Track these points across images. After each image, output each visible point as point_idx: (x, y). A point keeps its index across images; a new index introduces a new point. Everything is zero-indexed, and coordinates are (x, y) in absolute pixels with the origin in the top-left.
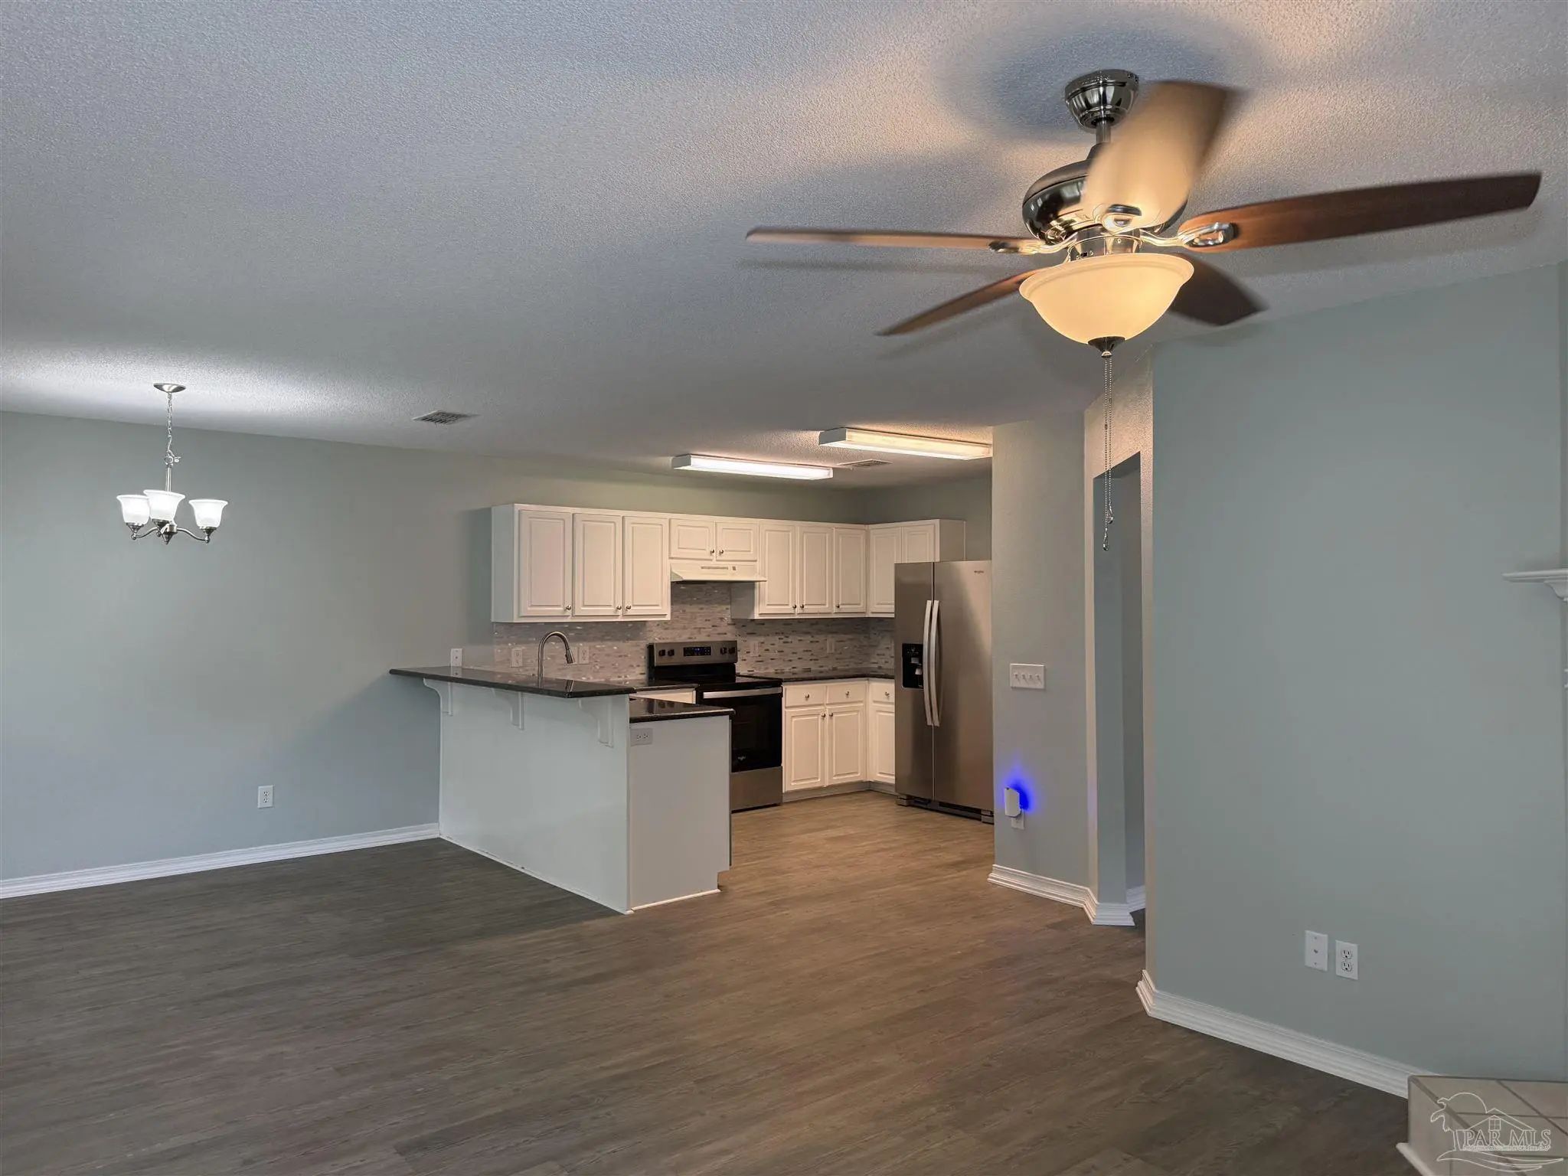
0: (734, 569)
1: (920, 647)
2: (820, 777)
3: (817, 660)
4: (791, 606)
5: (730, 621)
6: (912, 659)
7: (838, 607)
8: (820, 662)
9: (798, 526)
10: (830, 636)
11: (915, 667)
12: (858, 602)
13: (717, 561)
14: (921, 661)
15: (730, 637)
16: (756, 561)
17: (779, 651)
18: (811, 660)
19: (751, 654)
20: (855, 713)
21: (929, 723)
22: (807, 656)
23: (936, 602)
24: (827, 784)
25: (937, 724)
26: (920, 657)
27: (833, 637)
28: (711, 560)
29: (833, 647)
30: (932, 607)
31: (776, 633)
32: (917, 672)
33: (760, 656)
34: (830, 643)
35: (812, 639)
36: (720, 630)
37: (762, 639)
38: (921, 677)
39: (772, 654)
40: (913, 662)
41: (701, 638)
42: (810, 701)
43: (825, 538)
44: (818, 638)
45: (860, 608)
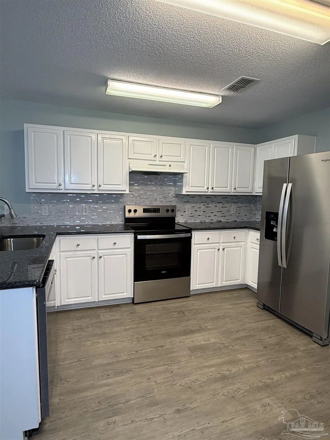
0: (170, 166)
1: (277, 214)
2: (215, 282)
3: (226, 216)
4: (205, 188)
5: (174, 195)
6: (272, 221)
7: (235, 189)
8: (227, 218)
9: (212, 144)
10: (233, 204)
11: (273, 226)
12: (248, 187)
13: (159, 161)
14: (277, 224)
15: (173, 204)
16: (184, 162)
17: (203, 212)
18: (222, 216)
19: (186, 213)
20: (240, 248)
21: (280, 264)
22: (220, 214)
23: (290, 185)
24: (219, 285)
25: (285, 266)
26: (276, 220)
27: (235, 205)
28: (155, 161)
29: (235, 210)
30: (287, 188)
31: (202, 202)
32: (274, 230)
33: (191, 213)
34: (233, 208)
35: (223, 206)
36: (168, 200)
37: (193, 205)
38: (276, 233)
39: (199, 213)
40: (272, 223)
41: (157, 204)
42: (210, 241)
43: (229, 150)
44: (225, 205)
45: (249, 190)
